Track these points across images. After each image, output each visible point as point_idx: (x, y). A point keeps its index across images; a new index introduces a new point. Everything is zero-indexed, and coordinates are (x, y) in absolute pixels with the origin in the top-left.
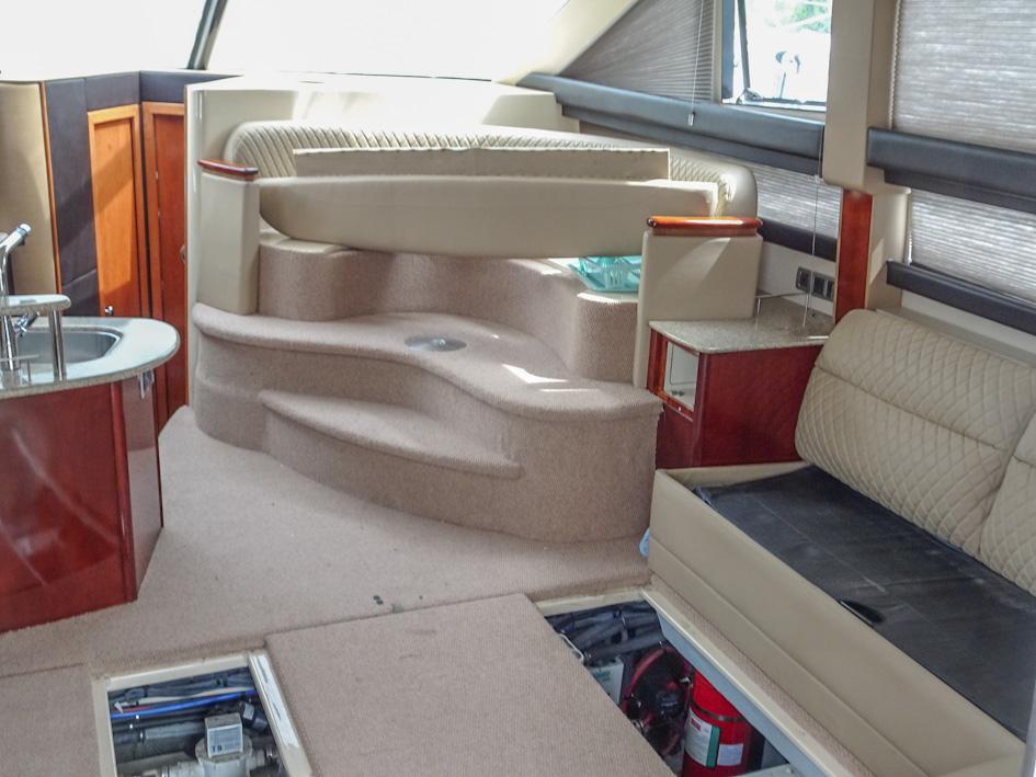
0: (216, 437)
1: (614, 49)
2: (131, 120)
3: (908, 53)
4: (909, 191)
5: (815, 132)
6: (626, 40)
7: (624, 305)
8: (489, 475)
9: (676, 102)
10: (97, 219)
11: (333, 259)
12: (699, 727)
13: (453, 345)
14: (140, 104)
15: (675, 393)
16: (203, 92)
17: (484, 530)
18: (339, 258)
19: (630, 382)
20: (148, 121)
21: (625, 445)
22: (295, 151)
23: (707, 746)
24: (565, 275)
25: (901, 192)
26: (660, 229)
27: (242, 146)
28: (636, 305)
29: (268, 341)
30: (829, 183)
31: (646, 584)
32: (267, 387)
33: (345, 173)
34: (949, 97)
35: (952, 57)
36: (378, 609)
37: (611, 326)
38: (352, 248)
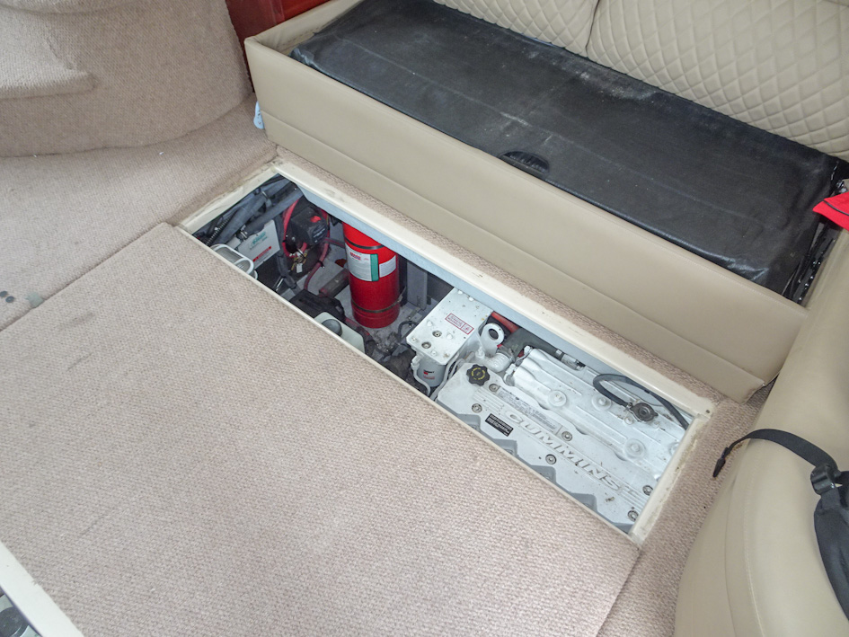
12: (359, 258)
17: (85, 151)
23: (370, 269)
31: (274, 158)
36: (12, 309)
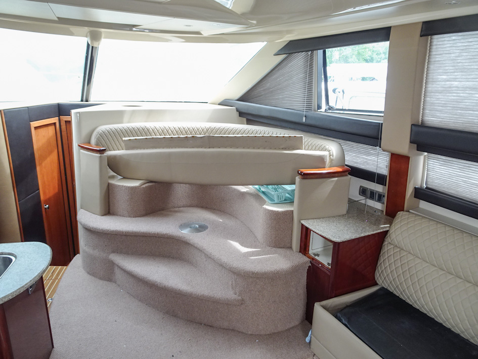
0: (90, 274)
1: (261, 89)
2: (55, 124)
3: (431, 87)
4: (426, 154)
5: (376, 126)
6: (268, 85)
7: (287, 211)
8: (227, 304)
9: (296, 111)
10: (38, 169)
11: (143, 188)
13: (202, 228)
14: (59, 117)
15: (315, 255)
16: (79, 113)
18: (146, 187)
19: (291, 248)
20: (63, 124)
21: (293, 283)
22: (124, 139)
24: (252, 192)
25: (422, 155)
26: (305, 176)
27: (99, 137)
28: (292, 212)
29: (113, 231)
30: (384, 151)
32: (113, 252)
33: (147, 148)
34: (462, 109)
35: (465, 89)
37: (281, 222)
38: (151, 182)
